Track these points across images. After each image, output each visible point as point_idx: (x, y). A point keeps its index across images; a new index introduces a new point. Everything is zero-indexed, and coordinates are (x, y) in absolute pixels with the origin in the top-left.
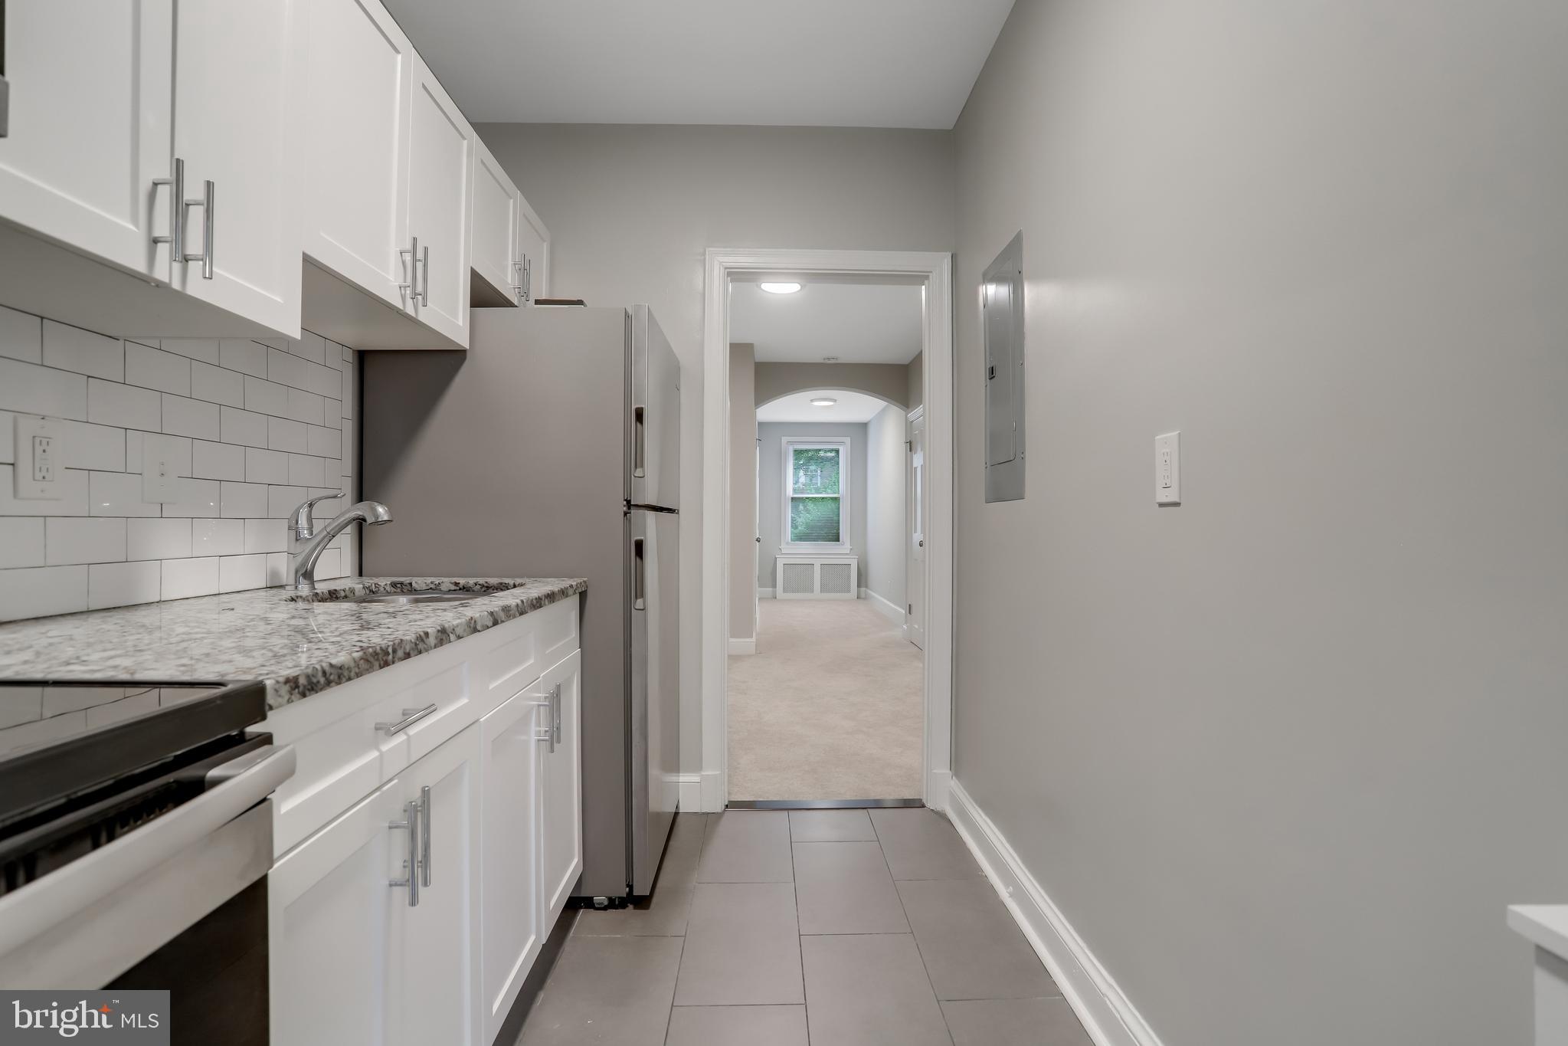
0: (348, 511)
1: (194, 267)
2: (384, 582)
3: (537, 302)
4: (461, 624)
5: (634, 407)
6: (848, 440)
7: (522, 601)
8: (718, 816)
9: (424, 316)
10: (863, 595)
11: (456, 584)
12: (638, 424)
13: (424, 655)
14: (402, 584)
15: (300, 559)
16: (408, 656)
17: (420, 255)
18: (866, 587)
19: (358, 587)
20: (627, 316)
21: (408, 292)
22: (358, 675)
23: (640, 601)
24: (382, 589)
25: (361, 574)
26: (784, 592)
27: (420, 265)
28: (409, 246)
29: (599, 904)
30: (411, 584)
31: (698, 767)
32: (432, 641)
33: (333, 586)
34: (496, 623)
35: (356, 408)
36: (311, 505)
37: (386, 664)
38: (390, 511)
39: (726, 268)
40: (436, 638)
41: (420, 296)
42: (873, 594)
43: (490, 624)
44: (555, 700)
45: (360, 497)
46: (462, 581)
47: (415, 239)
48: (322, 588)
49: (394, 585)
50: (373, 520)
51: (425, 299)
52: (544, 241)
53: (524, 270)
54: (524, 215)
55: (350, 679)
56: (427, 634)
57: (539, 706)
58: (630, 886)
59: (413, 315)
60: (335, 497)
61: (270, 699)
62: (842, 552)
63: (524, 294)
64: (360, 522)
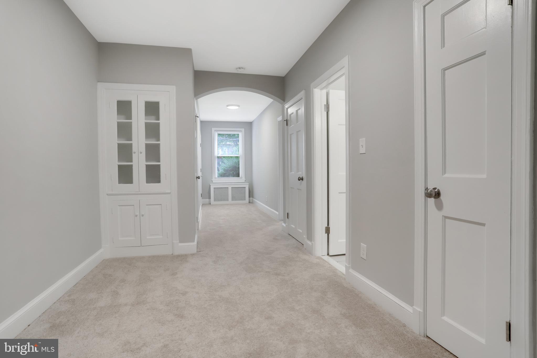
6: (243, 130)
10: (251, 201)
18: (253, 197)
26: (214, 201)
42: (257, 201)
62: (240, 181)
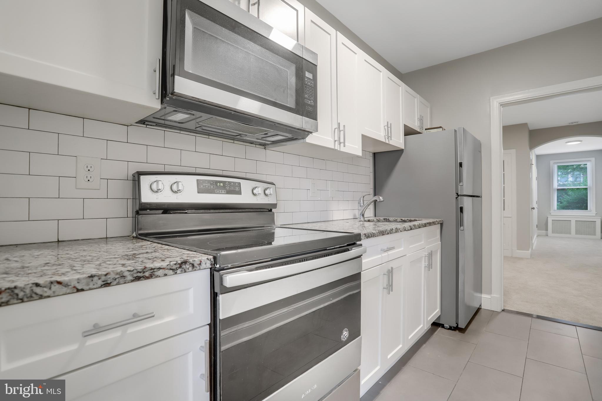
0: (372, 199)
1: (342, 145)
2: (382, 218)
3: (426, 129)
4: (401, 228)
5: (459, 162)
6: (592, 159)
7: (420, 224)
8: (498, 313)
9: (391, 143)
11: (402, 219)
12: (461, 168)
13: (392, 234)
14: (386, 219)
15: (361, 211)
16: (388, 234)
17: (389, 126)
19: (375, 219)
20: (455, 131)
21: (386, 137)
22: (378, 236)
23: (462, 227)
24: (381, 220)
25: (375, 216)
26: (553, 233)
27: (389, 129)
28: (386, 124)
29: (446, 327)
30: (389, 219)
31: (490, 293)
32: (394, 231)
33: (369, 219)
34: (411, 229)
35: (373, 169)
36: (363, 197)
37: (383, 235)
38: (383, 198)
39: (499, 103)
40: (395, 230)
41: (389, 137)
43: (410, 229)
44: (430, 255)
45: (375, 195)
46: (403, 219)
47: (388, 122)
48: (366, 219)
49: (384, 219)
50: (379, 201)
51: (391, 137)
52: (428, 107)
53: (421, 120)
54: (421, 102)
55: (376, 236)
56: (393, 229)
57: (425, 256)
58: (458, 325)
59: (388, 143)
60: (369, 195)
61: (362, 238)
62: (590, 215)
63: (422, 128)
64: (375, 201)
